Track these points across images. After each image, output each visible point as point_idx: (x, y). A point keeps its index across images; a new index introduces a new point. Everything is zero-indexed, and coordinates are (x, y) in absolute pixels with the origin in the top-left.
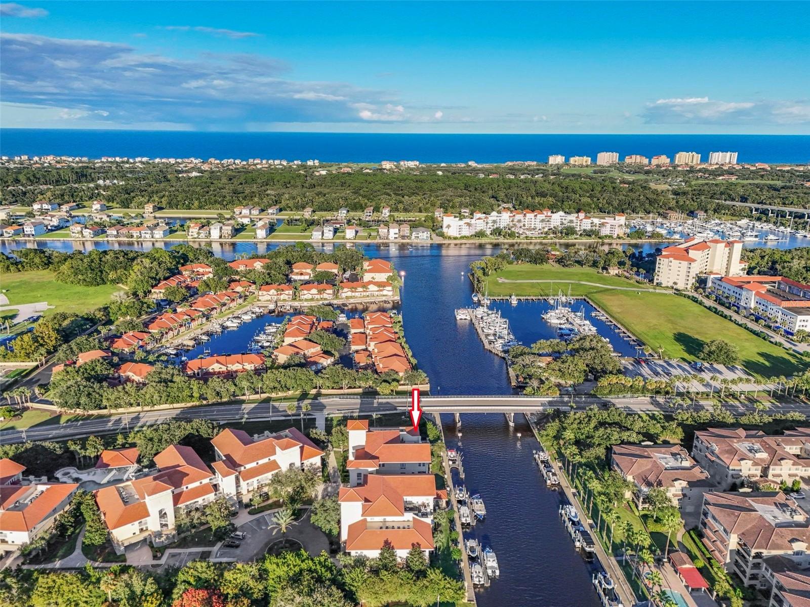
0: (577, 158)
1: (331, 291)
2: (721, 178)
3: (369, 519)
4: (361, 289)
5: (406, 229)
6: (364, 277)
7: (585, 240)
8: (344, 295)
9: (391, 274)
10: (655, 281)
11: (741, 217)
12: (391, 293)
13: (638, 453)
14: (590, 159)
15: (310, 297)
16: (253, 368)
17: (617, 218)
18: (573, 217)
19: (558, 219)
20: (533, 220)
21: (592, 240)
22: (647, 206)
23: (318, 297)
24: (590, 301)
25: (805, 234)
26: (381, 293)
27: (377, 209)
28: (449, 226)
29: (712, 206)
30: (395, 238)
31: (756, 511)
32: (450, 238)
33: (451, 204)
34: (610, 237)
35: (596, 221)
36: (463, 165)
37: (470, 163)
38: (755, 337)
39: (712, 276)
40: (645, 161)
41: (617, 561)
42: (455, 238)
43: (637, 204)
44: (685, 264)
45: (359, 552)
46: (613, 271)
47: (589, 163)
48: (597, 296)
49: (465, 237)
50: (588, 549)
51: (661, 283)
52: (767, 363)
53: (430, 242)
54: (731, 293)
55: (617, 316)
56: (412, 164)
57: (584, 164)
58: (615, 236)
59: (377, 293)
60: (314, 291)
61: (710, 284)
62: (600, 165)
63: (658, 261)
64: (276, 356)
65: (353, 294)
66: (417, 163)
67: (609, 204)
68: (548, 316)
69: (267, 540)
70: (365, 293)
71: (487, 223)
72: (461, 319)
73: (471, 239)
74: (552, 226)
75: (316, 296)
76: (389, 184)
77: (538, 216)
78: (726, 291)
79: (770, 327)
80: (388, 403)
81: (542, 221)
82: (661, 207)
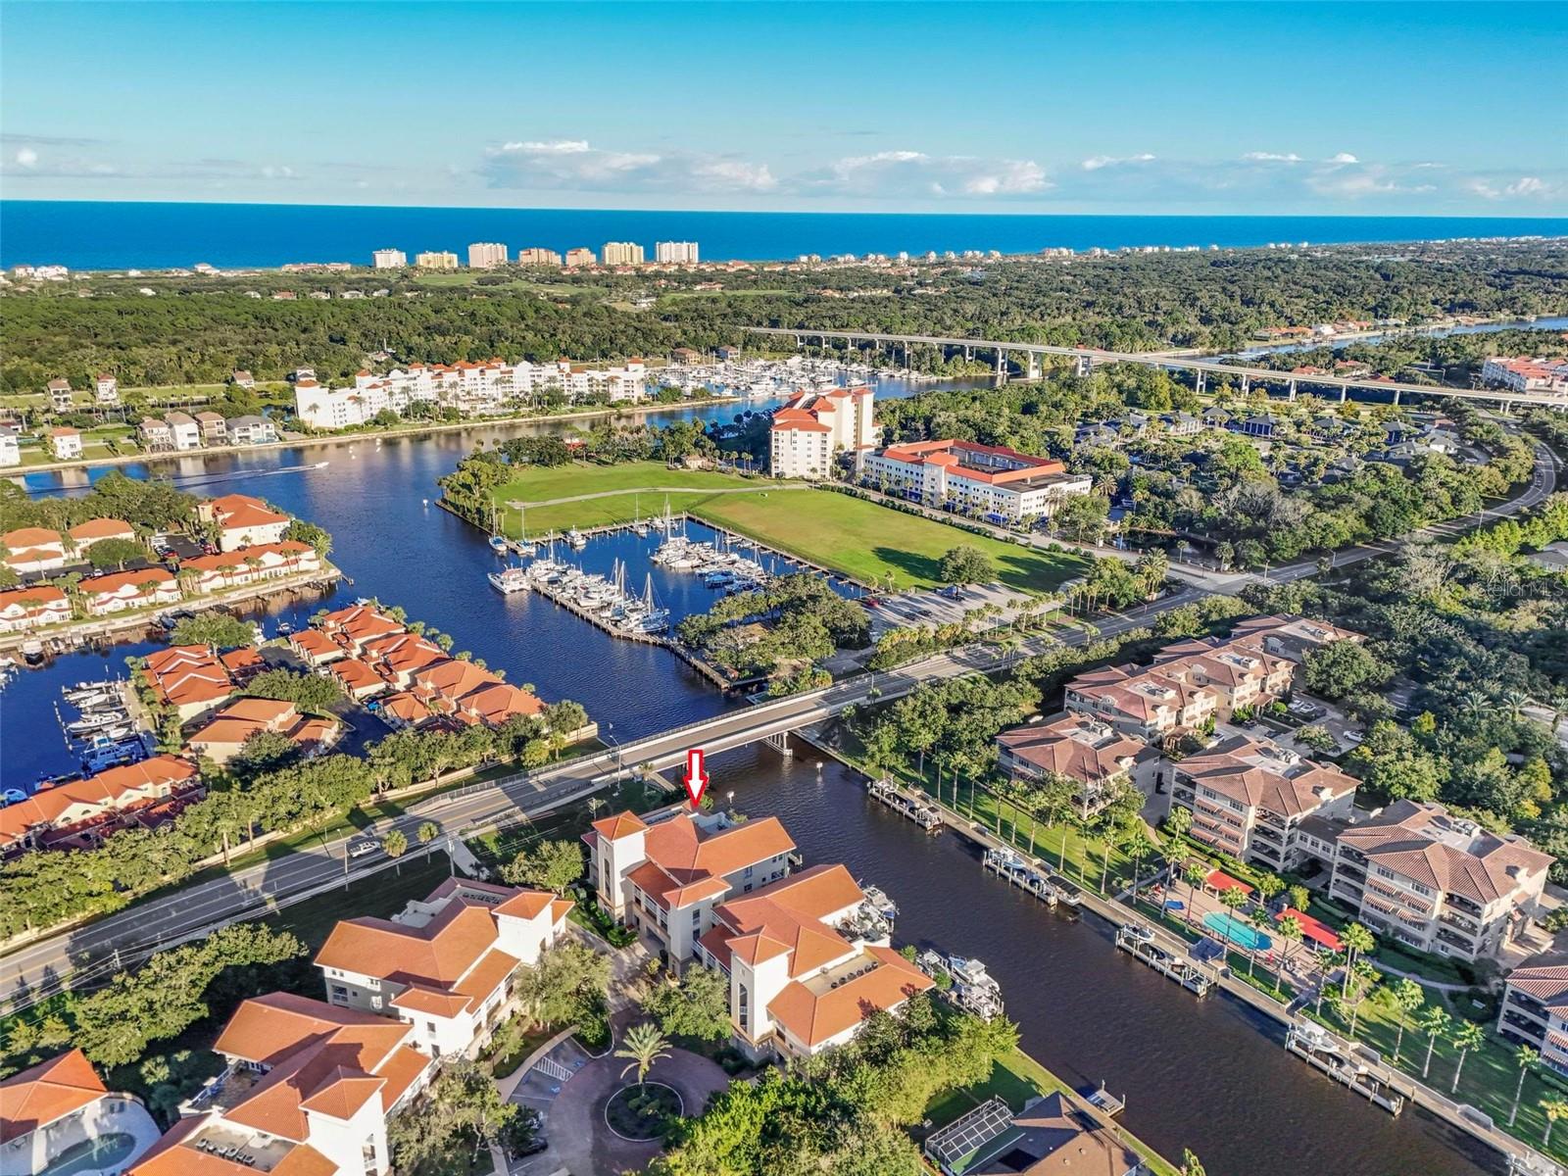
0: (430, 255)
1: (172, 584)
2: (698, 288)
3: (801, 979)
4: (243, 567)
5: (214, 424)
6: (223, 540)
7: (589, 413)
8: (206, 588)
9: (287, 524)
10: (774, 471)
11: (791, 352)
12: (315, 565)
13: (1038, 736)
14: (455, 256)
15: (122, 605)
16: (169, 791)
17: (632, 367)
18: (550, 370)
19: (524, 376)
20: (479, 381)
21: (599, 412)
22: (641, 342)
23: (143, 601)
24: (705, 521)
25: (890, 372)
26: (294, 568)
27: (81, 382)
28: (314, 407)
29: (738, 337)
30: (193, 445)
31: (1252, 767)
32: (323, 432)
33: (260, 361)
34: (628, 403)
35: (598, 375)
36: (186, 273)
37: (201, 268)
38: (970, 535)
39: (864, 451)
40: (557, 259)
41: (1122, 902)
42: (334, 432)
43: (624, 340)
44: (817, 435)
45: (823, 1043)
46: (695, 462)
47: (456, 265)
48: (706, 509)
49: (356, 426)
50: (1073, 901)
51: (783, 474)
52: (1022, 571)
53: (278, 445)
54: (903, 474)
55: (768, 536)
56: (55, 273)
57: (447, 266)
58: (635, 401)
59: (284, 570)
60: (128, 590)
61: (861, 465)
62: (478, 270)
63: (774, 437)
64: (199, 750)
65: (229, 581)
66: (64, 270)
67: (577, 342)
68: (664, 556)
69: (587, 1111)
70: (255, 576)
71: (391, 394)
72: (513, 591)
73: (368, 431)
74: (516, 391)
75: (137, 602)
76: (56, 323)
77: (488, 372)
78: (893, 472)
79: (979, 519)
80: (560, 779)
81: (497, 382)
82: (662, 343)
